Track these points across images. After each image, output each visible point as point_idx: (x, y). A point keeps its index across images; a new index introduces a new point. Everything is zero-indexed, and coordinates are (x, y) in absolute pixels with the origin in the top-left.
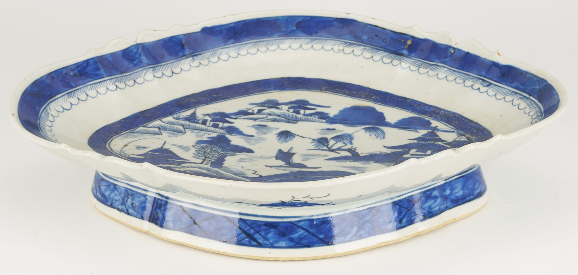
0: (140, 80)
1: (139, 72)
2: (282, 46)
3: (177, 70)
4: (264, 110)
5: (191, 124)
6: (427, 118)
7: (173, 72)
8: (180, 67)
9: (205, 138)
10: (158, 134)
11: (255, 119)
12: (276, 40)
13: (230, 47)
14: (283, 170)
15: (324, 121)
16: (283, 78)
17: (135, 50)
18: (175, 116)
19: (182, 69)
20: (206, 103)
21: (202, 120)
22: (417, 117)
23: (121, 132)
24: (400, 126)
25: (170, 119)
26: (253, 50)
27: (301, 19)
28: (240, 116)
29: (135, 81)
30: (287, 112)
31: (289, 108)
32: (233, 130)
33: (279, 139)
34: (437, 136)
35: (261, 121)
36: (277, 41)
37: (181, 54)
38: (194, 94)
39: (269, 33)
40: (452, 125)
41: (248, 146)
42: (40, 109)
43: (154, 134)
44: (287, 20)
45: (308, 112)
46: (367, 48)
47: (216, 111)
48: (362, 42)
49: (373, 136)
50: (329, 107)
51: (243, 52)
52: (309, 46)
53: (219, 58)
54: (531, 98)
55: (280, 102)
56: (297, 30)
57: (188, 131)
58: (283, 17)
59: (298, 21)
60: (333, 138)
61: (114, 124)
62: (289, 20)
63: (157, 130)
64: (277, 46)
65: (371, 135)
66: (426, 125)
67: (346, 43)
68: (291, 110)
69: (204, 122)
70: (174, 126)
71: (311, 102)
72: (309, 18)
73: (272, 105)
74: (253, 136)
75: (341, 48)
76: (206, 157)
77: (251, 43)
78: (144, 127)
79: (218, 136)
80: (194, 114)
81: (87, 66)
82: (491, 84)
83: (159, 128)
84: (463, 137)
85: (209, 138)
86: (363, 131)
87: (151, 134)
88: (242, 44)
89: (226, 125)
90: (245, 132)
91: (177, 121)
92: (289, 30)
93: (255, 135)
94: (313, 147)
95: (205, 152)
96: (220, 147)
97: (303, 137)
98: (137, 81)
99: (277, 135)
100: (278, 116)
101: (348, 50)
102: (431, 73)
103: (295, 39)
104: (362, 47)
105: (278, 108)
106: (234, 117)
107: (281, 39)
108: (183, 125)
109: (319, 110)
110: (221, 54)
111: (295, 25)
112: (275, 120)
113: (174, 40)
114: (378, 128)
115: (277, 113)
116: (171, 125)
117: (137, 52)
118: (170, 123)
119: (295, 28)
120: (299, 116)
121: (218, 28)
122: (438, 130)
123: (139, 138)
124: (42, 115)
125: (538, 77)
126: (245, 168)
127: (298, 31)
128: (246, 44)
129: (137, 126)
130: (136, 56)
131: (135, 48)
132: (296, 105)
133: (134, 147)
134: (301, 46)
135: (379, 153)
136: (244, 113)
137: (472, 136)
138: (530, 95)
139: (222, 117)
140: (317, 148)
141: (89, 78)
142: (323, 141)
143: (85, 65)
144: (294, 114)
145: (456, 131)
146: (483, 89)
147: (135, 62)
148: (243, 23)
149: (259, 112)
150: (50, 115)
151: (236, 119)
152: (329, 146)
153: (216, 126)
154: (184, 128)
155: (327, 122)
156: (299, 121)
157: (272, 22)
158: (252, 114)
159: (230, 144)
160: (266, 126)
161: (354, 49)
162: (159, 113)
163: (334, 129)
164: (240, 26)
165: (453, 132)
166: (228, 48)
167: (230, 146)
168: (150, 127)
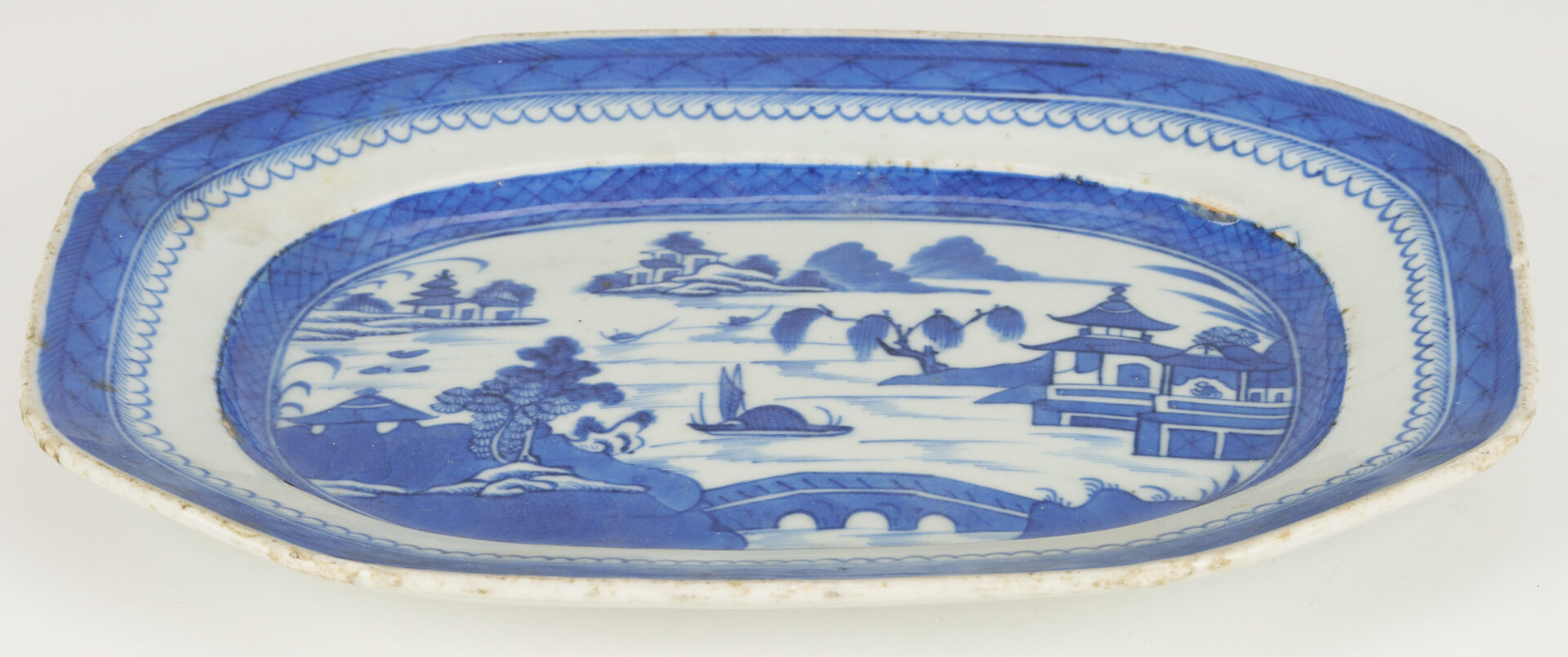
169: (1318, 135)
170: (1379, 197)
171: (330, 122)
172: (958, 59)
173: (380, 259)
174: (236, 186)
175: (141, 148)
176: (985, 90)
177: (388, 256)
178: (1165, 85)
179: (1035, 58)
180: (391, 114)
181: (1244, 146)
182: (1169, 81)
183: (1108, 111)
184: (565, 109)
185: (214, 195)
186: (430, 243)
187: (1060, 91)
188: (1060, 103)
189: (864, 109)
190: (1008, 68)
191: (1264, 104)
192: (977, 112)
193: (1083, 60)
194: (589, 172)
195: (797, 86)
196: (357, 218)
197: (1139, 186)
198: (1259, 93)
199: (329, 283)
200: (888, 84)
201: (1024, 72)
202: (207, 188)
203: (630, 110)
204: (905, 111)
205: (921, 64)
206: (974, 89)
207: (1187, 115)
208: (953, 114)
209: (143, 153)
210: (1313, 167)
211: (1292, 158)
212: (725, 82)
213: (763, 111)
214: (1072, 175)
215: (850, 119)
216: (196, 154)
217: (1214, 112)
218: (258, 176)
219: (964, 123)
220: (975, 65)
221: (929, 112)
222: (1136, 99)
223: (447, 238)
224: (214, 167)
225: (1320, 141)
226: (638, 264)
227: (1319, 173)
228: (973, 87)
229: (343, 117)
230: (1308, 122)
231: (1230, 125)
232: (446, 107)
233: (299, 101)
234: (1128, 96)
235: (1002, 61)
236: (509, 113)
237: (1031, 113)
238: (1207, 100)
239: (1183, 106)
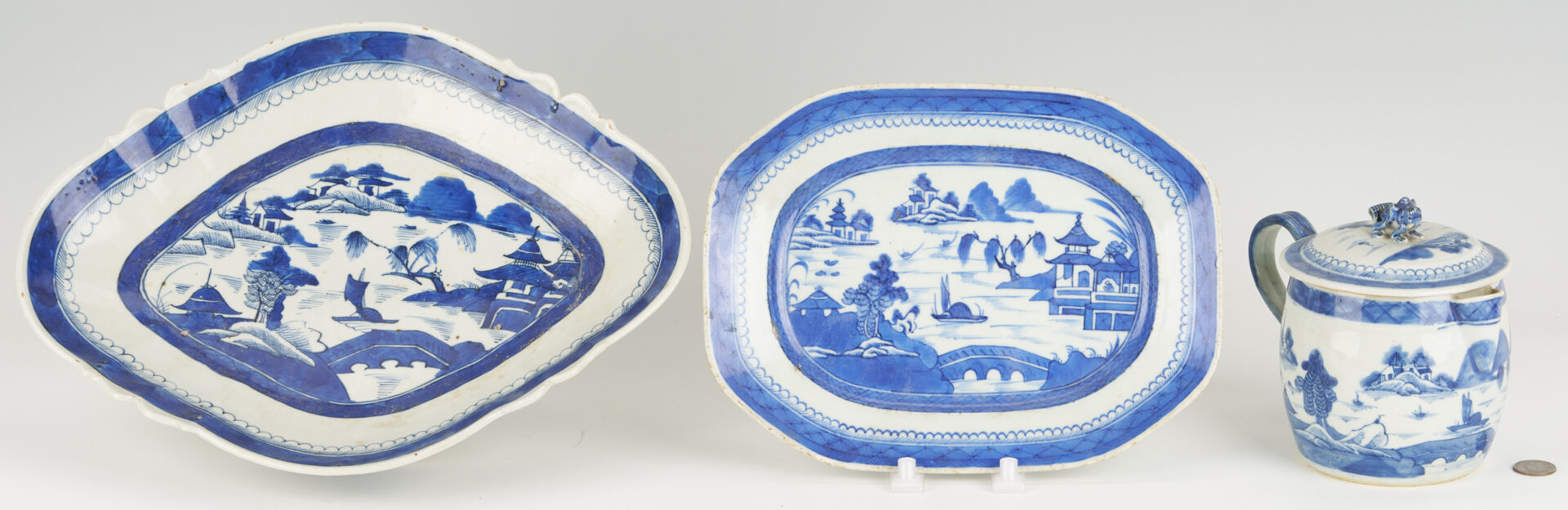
0: (173, 162)
1: (171, 149)
2: (346, 75)
3: (218, 134)
4: (328, 188)
5: (241, 225)
6: (527, 208)
7: (213, 137)
8: (221, 127)
9: (259, 258)
10: (202, 254)
11: (318, 209)
12: (338, 66)
13: (282, 84)
14: (354, 328)
15: (402, 209)
16: (350, 124)
17: (164, 121)
18: (221, 211)
19: (224, 131)
20: (258, 180)
21: (253, 216)
22: (515, 204)
23: (157, 254)
24: (494, 224)
25: (214, 218)
26: (311, 84)
27: (368, 36)
28: (300, 202)
29: (168, 164)
30: (358, 192)
31: (360, 183)
32: (291, 235)
33: (349, 250)
34: (538, 249)
35: (326, 212)
36: (340, 68)
37: (221, 110)
38: (242, 167)
39: (329, 58)
40: (556, 225)
41: (312, 270)
42: (55, 252)
43: (196, 254)
44: (349, 38)
45: (384, 190)
46: (452, 81)
47: (271, 195)
48: (445, 72)
49: (462, 245)
50: (408, 180)
51: (299, 88)
52: (380, 73)
53: (269, 103)
54: (649, 204)
55: (349, 169)
56: (363, 50)
57: (238, 242)
58: (346, 34)
59: (364, 39)
60: (414, 246)
61: (147, 240)
62: (353, 37)
63: (199, 243)
64: (340, 75)
65: (459, 243)
66: (524, 222)
67: (425, 70)
68: (362, 187)
69: (256, 224)
70: (220, 232)
71: (387, 170)
72: (377, 34)
73: (339, 176)
74: (316, 246)
75: (419, 77)
76: (261, 303)
77: (307, 74)
78: (184, 239)
79: (274, 247)
80: (243, 203)
81: (107, 163)
82: (602, 166)
83: (202, 240)
84: (570, 253)
85: (264, 254)
86: (449, 231)
87: (193, 253)
88: (297, 77)
89: (284, 223)
90: (308, 239)
91: (223, 221)
92: (354, 51)
93: (320, 243)
94: (389, 269)
95: (259, 290)
96: (278, 274)
97: (377, 245)
98: (170, 163)
99: (346, 242)
100: (347, 200)
101: (429, 81)
102: (531, 131)
103: (362, 63)
104: (446, 79)
105: (345, 183)
106: (292, 205)
107: (346, 65)
108: (231, 230)
109: (398, 185)
110: (271, 95)
111: (360, 44)
112: (342, 210)
113: (211, 92)
114: (467, 227)
115: (346, 195)
116: (216, 231)
117: (166, 124)
118: (215, 227)
119: (361, 48)
120: (372, 199)
121: (265, 61)
122: (540, 236)
123: (179, 265)
124: (59, 261)
125: (658, 177)
126: (308, 326)
127: (364, 53)
128: (301, 76)
129: (175, 239)
130: (166, 129)
131: (164, 118)
132: (367, 176)
133: (174, 289)
134: (370, 74)
135: (468, 286)
136: (304, 196)
137: (580, 252)
138: (649, 201)
139: (277, 207)
140: (394, 271)
141: (110, 177)
142: (400, 253)
143: (103, 162)
144: (366, 195)
145: (560, 237)
146: (594, 172)
147: (166, 137)
148: (296, 47)
149: (325, 190)
150: (68, 256)
151: (294, 209)
152: (409, 266)
153: (270, 227)
154: (233, 237)
155: (406, 211)
156: (372, 210)
157: (332, 41)
158: (315, 197)
159: (288, 266)
160: (331, 222)
161: (435, 80)
162: (200, 208)
163: (415, 228)
164: (292, 53)
165: (557, 240)
166: (279, 85)
167: (289, 272)
168: (191, 239)
169: (1152, 155)
170: (1173, 193)
171: (795, 138)
172: (1022, 99)
173: (816, 193)
174: (764, 178)
175: (730, 169)
176: (1032, 114)
177: (819, 191)
178: (1097, 116)
179: (1050, 99)
180: (817, 129)
181: (1125, 153)
182: (1099, 114)
183: (1076, 125)
184: (879, 122)
185: (757, 185)
186: (834, 181)
187: (1059, 115)
188: (1059, 120)
189: (988, 121)
190: (1040, 103)
191: (1133, 133)
192: (1029, 123)
193: (1068, 101)
194: (889, 149)
195: (964, 111)
196: (808, 181)
197: (1086, 162)
198: (1131, 128)
199: (799, 210)
200: (996, 110)
201: (1046, 105)
202: (754, 183)
203: (903, 122)
204: (1003, 123)
205: (1008, 101)
206: (1028, 113)
207: (1105, 132)
208: (1020, 124)
209: (730, 172)
210: (1150, 169)
211: (1142, 163)
212: (937, 109)
213: (951, 122)
214: (1063, 154)
215: (983, 126)
216: (749, 167)
217: (1114, 133)
218: (771, 171)
219: (1024, 128)
220: (1028, 102)
221: (1012, 123)
222: (1087, 121)
223: (839, 178)
224: (757, 170)
225: (1152, 158)
226: (908, 198)
227: (1152, 173)
228: (1027, 112)
229: (800, 134)
230: (1148, 148)
231: (1120, 141)
232: (836, 123)
233: (784, 131)
234: (1084, 119)
235: (1038, 100)
236: (859, 124)
237: (1049, 125)
238: (1113, 127)
239: (1104, 128)
